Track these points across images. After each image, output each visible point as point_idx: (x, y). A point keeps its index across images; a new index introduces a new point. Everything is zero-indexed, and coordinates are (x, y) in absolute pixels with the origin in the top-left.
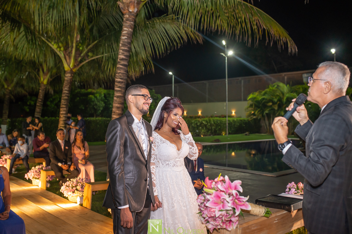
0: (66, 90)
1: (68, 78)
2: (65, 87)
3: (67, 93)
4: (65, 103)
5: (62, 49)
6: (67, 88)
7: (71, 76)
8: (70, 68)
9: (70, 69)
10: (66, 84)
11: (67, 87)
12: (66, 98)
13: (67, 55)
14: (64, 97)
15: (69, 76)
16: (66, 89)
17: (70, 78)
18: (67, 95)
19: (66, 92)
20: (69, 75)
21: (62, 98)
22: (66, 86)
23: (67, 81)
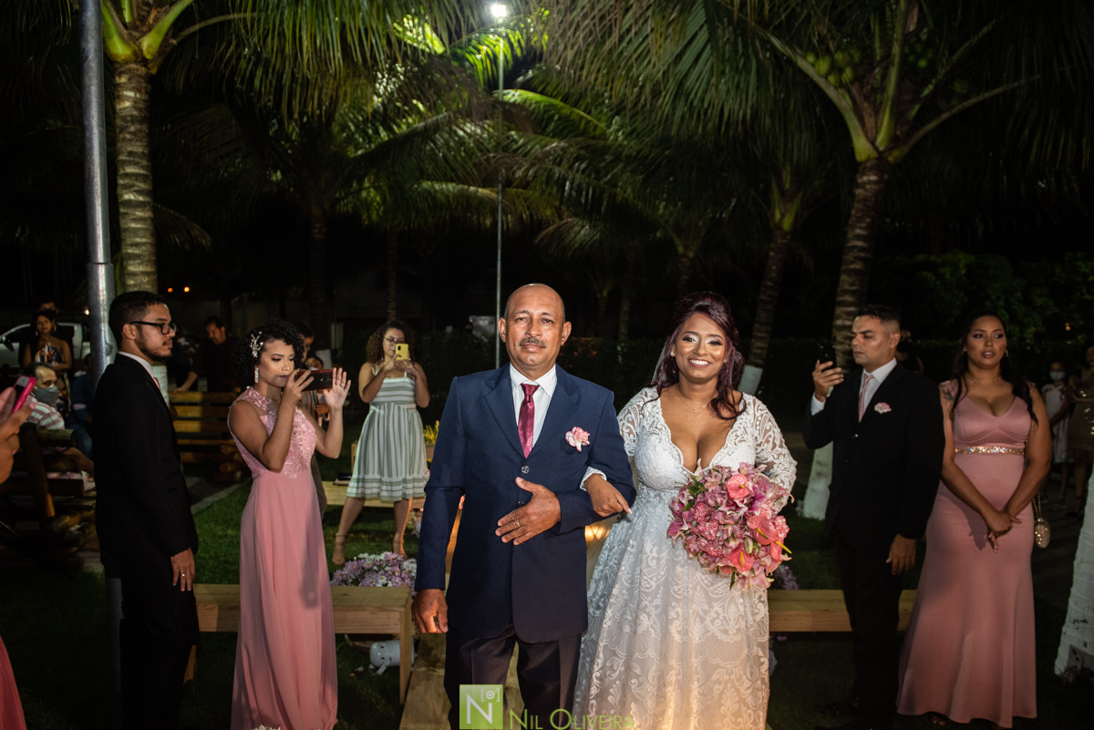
0: (858, 237)
1: (866, 190)
2: (854, 227)
3: (862, 249)
4: (852, 285)
5: (848, 74)
6: (861, 228)
7: (877, 182)
8: (876, 149)
9: (874, 154)
10: (860, 215)
11: (864, 225)
12: (857, 266)
13: (866, 98)
14: (852, 263)
15: (870, 182)
16: (858, 231)
17: (875, 187)
18: (862, 254)
19: (860, 243)
20: (873, 178)
21: (843, 268)
22: (859, 220)
23: (865, 200)
